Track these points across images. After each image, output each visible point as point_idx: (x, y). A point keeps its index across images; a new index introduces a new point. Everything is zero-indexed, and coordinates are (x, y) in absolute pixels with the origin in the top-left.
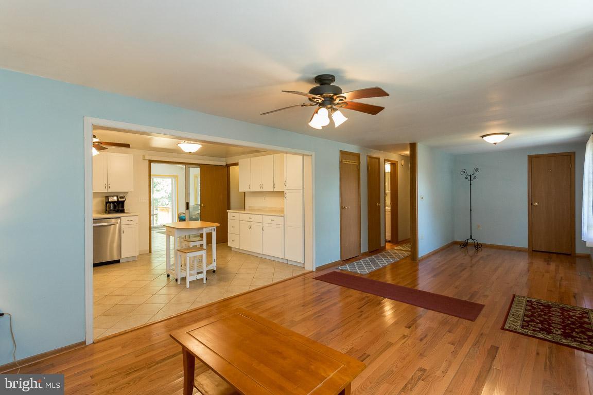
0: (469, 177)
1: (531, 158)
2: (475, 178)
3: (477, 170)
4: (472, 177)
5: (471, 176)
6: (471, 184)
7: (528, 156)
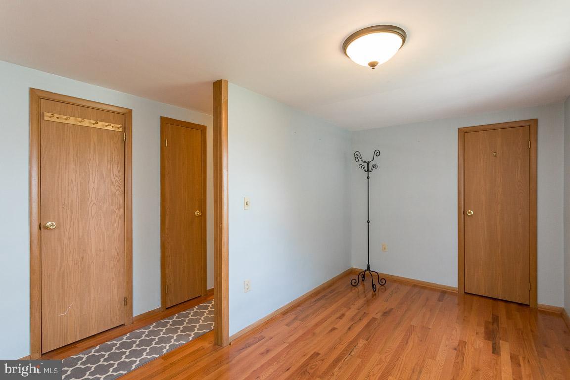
0: (366, 165)
1: (464, 133)
2: (375, 166)
3: (377, 153)
4: (371, 165)
5: (368, 163)
6: (368, 178)
7: (459, 129)
